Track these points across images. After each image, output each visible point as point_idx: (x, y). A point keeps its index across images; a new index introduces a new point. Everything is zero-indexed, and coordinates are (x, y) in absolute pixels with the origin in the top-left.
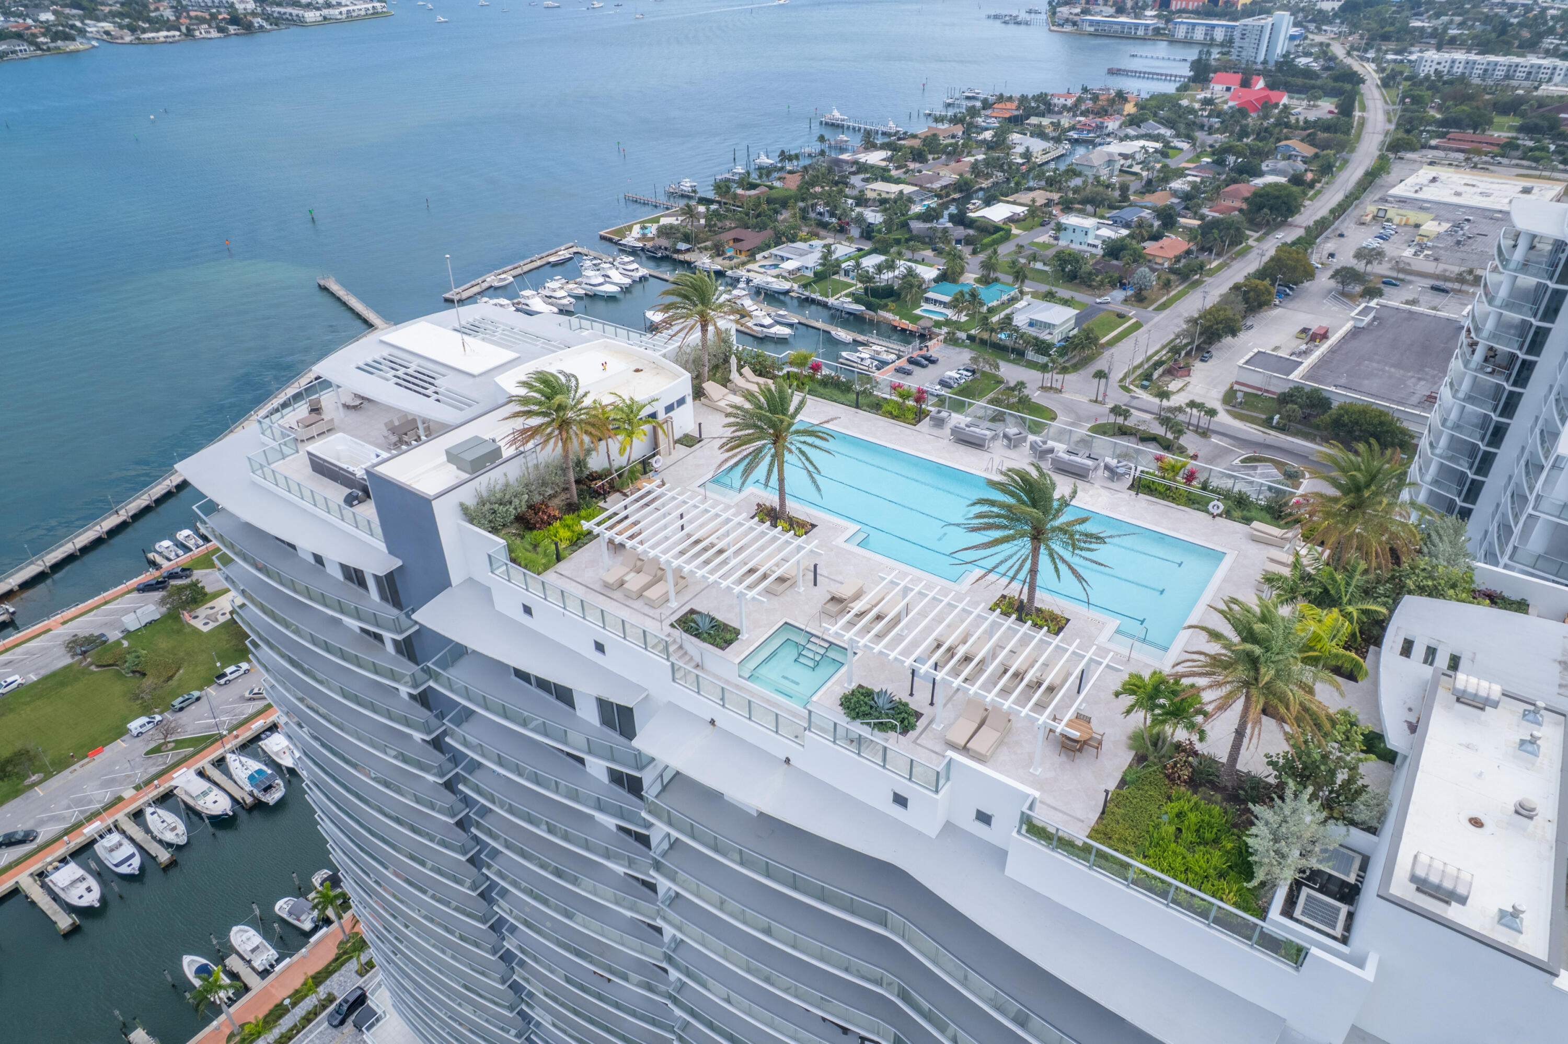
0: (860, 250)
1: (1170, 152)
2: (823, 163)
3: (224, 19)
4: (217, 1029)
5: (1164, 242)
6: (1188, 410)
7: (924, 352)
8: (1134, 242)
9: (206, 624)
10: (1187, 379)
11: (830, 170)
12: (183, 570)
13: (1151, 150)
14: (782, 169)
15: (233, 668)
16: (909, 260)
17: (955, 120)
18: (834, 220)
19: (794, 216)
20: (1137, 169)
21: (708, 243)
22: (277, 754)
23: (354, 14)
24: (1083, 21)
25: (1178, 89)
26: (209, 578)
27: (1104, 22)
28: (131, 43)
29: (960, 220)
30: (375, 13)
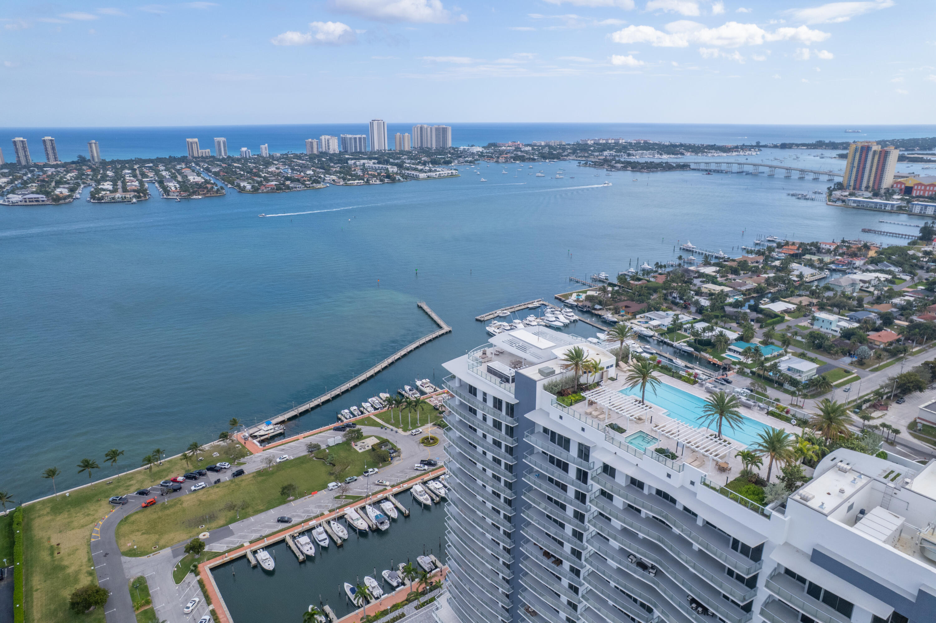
0: (694, 319)
1: (897, 281)
2: (680, 271)
3: (383, 175)
4: (357, 614)
5: (883, 333)
6: (881, 428)
7: (725, 377)
8: (861, 331)
9: (360, 449)
10: (885, 412)
11: (683, 276)
12: (353, 424)
13: (882, 279)
14: (656, 272)
15: (371, 470)
16: (722, 327)
17: (759, 253)
18: (682, 301)
19: (660, 297)
20: (871, 289)
21: (612, 307)
22: (387, 510)
23: (442, 175)
24: (849, 200)
25: (909, 244)
26: (365, 430)
27: (864, 202)
28: (342, 185)
29: (755, 308)
30: (452, 175)
